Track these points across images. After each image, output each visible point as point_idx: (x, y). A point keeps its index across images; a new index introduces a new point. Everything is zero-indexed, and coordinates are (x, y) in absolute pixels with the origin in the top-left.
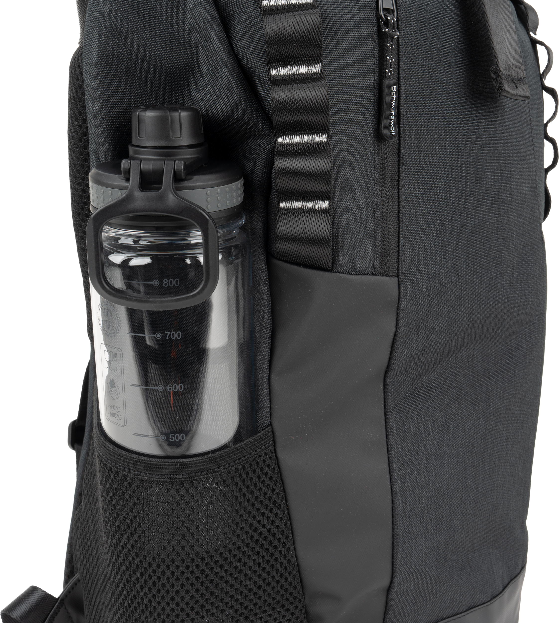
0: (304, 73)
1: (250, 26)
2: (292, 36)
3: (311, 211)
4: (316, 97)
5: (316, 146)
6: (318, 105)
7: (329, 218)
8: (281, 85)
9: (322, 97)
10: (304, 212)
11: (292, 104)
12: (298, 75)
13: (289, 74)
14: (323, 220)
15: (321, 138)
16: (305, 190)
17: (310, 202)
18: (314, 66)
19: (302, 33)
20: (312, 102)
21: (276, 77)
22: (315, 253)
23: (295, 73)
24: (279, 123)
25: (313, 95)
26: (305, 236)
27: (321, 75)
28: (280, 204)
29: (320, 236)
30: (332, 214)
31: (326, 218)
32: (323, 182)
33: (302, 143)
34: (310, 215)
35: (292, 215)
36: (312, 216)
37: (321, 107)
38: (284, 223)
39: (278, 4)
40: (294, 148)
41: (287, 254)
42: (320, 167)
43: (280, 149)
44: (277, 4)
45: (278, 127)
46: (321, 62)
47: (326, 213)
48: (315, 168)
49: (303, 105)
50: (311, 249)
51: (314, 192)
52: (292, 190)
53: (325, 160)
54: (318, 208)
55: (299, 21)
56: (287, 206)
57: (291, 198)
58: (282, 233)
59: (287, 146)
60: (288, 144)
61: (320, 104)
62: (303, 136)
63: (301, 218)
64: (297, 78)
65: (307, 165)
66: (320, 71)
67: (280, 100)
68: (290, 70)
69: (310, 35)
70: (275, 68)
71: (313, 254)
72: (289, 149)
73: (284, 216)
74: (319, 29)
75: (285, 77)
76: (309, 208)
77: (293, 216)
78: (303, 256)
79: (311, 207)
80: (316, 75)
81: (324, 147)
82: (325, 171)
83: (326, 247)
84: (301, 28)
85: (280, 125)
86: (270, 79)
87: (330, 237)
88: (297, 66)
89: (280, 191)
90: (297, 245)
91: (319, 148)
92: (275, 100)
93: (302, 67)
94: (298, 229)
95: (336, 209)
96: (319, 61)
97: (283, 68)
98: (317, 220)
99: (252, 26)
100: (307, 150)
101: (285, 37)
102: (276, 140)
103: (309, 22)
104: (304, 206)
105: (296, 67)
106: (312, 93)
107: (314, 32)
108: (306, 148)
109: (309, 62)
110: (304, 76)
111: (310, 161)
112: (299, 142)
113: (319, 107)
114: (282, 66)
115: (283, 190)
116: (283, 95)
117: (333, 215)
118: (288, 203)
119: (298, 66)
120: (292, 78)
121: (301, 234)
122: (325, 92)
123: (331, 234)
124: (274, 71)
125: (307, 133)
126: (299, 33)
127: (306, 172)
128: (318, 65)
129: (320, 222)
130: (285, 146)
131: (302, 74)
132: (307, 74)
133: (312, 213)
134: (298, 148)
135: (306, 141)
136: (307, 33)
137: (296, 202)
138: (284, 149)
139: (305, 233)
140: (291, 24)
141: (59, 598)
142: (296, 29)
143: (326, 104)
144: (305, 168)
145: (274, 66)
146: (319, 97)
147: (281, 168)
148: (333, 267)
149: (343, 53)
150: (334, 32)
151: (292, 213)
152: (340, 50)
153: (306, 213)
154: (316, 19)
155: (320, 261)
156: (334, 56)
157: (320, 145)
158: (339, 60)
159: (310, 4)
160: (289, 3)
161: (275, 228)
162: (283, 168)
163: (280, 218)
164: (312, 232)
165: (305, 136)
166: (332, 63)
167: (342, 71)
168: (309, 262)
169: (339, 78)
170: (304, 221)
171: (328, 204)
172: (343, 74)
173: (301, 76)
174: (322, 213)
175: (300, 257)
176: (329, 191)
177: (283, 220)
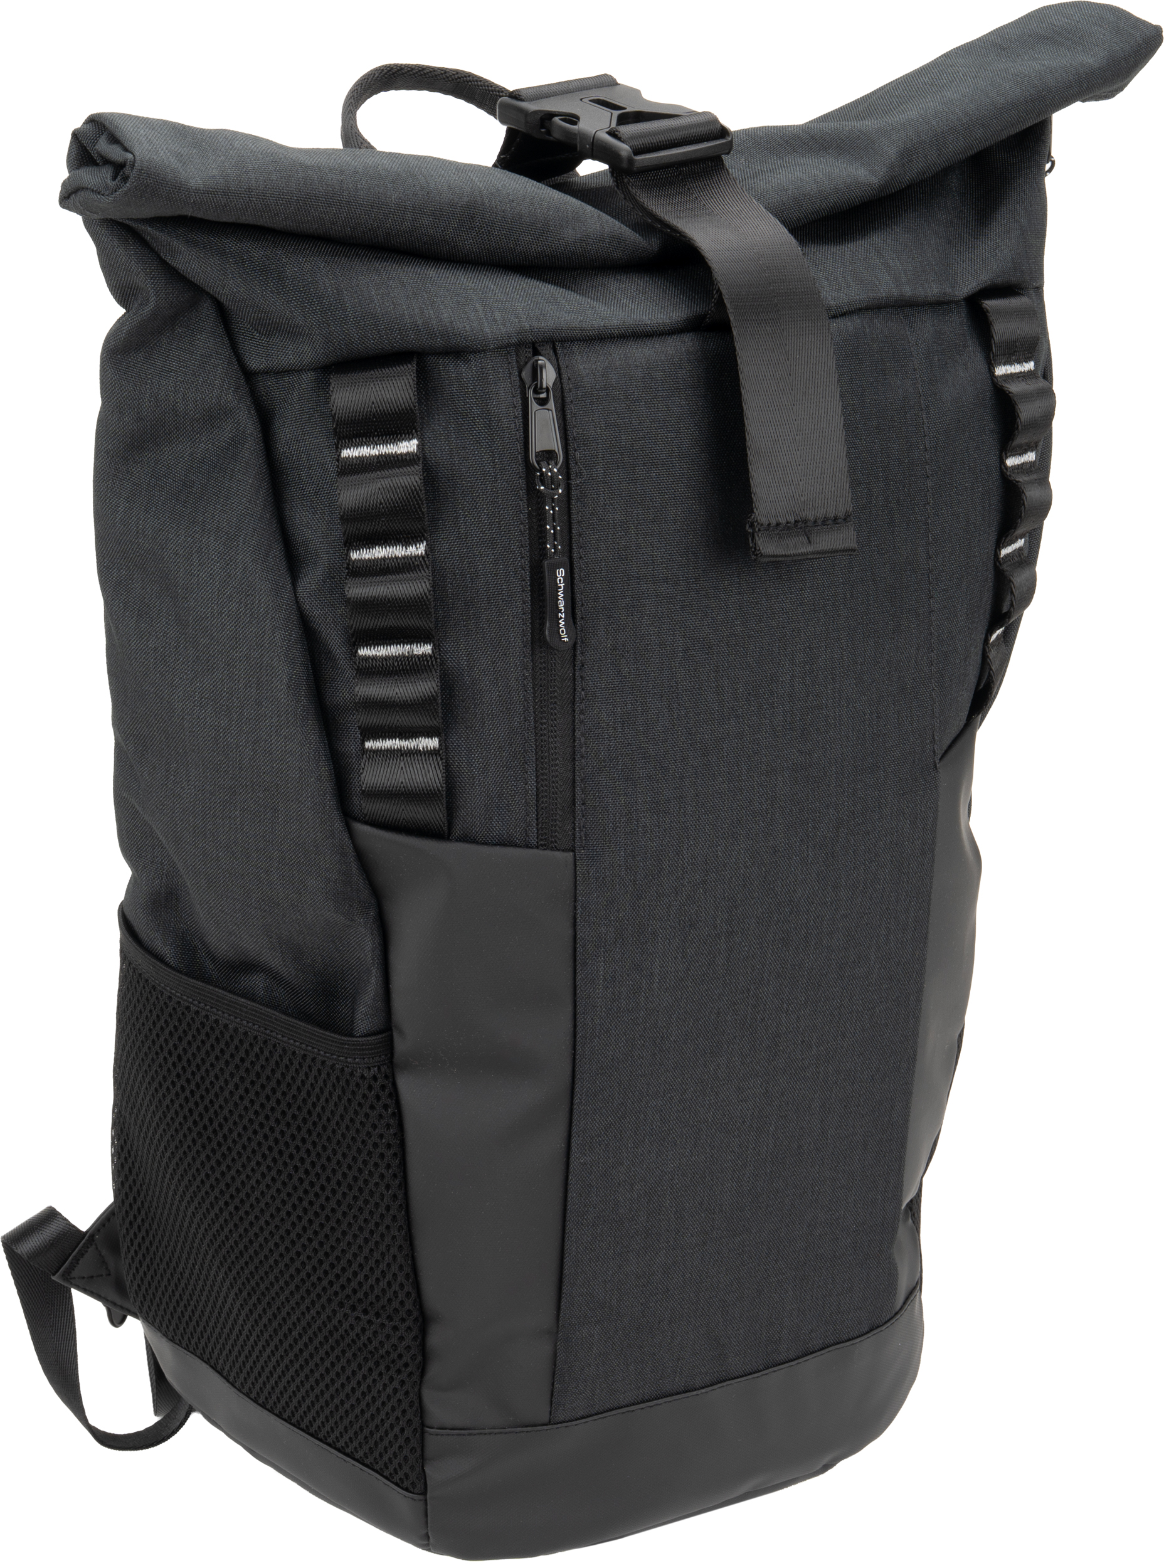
0: (400, 556)
1: (325, 483)
2: (379, 509)
3: (412, 752)
5: (415, 660)
7: (440, 763)
8: (364, 576)
9: (422, 593)
10: (402, 755)
12: (390, 560)
13: (376, 557)
14: (431, 766)
15: (424, 649)
16: (401, 725)
17: (410, 740)
18: (416, 545)
19: (393, 503)
21: (357, 563)
22: (421, 814)
23: (386, 556)
24: (358, 629)
26: (405, 791)
27: (426, 559)
28: (366, 743)
29: (427, 790)
30: (444, 757)
31: (436, 763)
32: (427, 714)
33: (395, 656)
34: (411, 760)
35: (384, 760)
36: (414, 760)
38: (372, 771)
39: (364, 455)
40: (383, 664)
41: (379, 817)
42: (421, 694)
43: (362, 666)
45: (357, 634)
46: (424, 540)
47: (436, 755)
48: (414, 694)
50: (415, 809)
51: (414, 727)
52: (382, 725)
53: (429, 683)
54: (423, 748)
55: (390, 486)
56: (377, 747)
57: (381, 735)
58: (369, 788)
59: (372, 660)
60: (374, 658)
62: (397, 646)
63: (398, 764)
64: (388, 564)
65: (402, 691)
66: (424, 553)
67: (360, 597)
68: (379, 553)
69: (406, 505)
70: (356, 550)
71: (419, 816)
72: (376, 665)
73: (372, 760)
74: (419, 494)
75: (371, 563)
76: (409, 747)
77: (386, 760)
78: (404, 819)
79: (412, 748)
80: (417, 559)
81: (428, 662)
82: (430, 698)
83: (437, 806)
84: (392, 496)
85: (361, 631)
86: (349, 566)
87: (442, 788)
89: (364, 727)
90: (394, 804)
91: (420, 664)
92: (352, 596)
93: (396, 547)
94: (393, 781)
95: (449, 748)
96: (422, 539)
97: (368, 550)
98: (422, 766)
99: (328, 483)
100: (403, 667)
101: (369, 509)
102: (356, 652)
103: (405, 488)
104: (402, 746)
105: (388, 548)
107: (412, 501)
108: (402, 664)
109: (407, 540)
110: (399, 560)
111: (407, 685)
112: (390, 655)
114: (367, 546)
115: (368, 726)
116: (364, 592)
117: (446, 759)
118: (378, 743)
119: (391, 547)
120: (381, 564)
121: (399, 788)
123: (443, 786)
124: (355, 554)
125: (401, 642)
126: (390, 504)
127: (400, 701)
128: (421, 544)
129: (426, 770)
130: (370, 661)
131: (397, 558)
132: (404, 558)
133: (414, 755)
134: (388, 664)
135: (401, 653)
136: (401, 502)
137: (389, 740)
138: (369, 665)
139: (404, 787)
140: (377, 491)
141: (87, 1232)
142: (385, 497)
144: (399, 695)
145: (355, 547)
147: (364, 696)
148: (450, 834)
149: (465, 523)
150: (451, 493)
151: (383, 756)
152: (461, 518)
153: (404, 755)
154: (415, 483)
155: (429, 825)
156: (449, 527)
157: (421, 659)
158: (459, 534)
159: (413, 453)
160: (380, 453)
161: (358, 778)
162: (366, 696)
163: (367, 764)
164: (416, 784)
165: (398, 646)
166: (446, 538)
167: (464, 549)
168: (412, 826)
169: (458, 560)
170: (402, 768)
171: (438, 742)
172: (464, 554)
173: (395, 560)
174: (429, 756)
175: (399, 820)
176: (437, 725)
177: (371, 767)
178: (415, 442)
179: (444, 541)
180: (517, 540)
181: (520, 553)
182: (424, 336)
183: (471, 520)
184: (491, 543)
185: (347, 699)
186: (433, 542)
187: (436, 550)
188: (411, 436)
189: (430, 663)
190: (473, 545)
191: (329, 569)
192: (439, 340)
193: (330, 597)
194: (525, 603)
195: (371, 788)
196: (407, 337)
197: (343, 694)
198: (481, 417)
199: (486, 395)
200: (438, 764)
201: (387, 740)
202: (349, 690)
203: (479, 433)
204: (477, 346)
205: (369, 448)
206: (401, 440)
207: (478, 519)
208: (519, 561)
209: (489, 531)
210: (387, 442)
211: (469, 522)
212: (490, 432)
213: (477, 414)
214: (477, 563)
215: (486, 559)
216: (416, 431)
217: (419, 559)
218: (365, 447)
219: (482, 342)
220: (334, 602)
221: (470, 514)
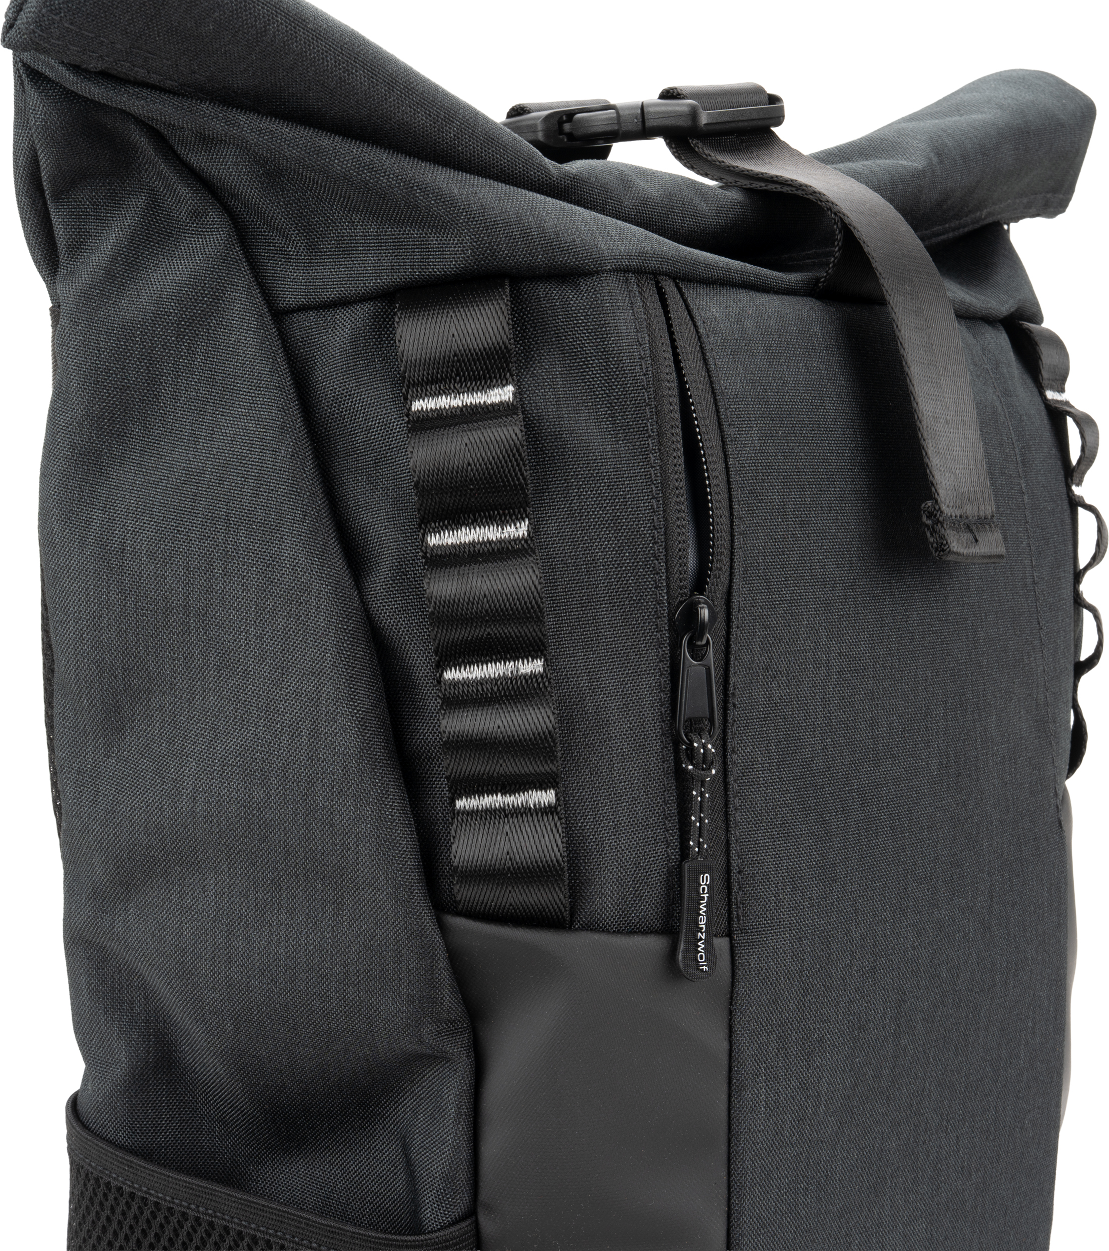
0: (494, 539)
1: (389, 449)
2: (467, 472)
3: (520, 812)
4: (517, 590)
5: (521, 682)
6: (520, 604)
7: (558, 824)
8: (446, 568)
9: (528, 589)
10: (506, 816)
11: (468, 604)
12: (481, 545)
13: (463, 542)
14: (546, 829)
15: (533, 667)
16: (506, 773)
17: (517, 795)
18: (515, 525)
19: (485, 464)
20: (508, 600)
21: (437, 550)
22: (535, 896)
23: (476, 541)
24: (443, 644)
25: (510, 586)
26: (512, 864)
27: (529, 542)
28: (457, 801)
29: (542, 862)
30: (563, 816)
31: (552, 824)
32: (540, 754)
33: (494, 678)
34: (518, 821)
35: (482, 824)
36: (523, 821)
37: (527, 608)
38: (466, 840)
39: (443, 407)
40: (477, 690)
41: (477, 903)
42: (533, 726)
43: (450, 693)
44: (440, 408)
45: (442, 650)
46: (527, 516)
47: (552, 814)
48: (523, 727)
49: (490, 606)
50: (527, 889)
51: (522, 774)
52: (479, 774)
53: (543, 711)
54: (535, 805)
55: (480, 441)
56: (471, 806)
57: (478, 789)
58: (463, 863)
59: (463, 686)
60: (465, 682)
61: (525, 603)
62: (496, 664)
63: (501, 828)
64: (479, 551)
65: (506, 724)
66: (526, 534)
67: (443, 597)
68: (466, 535)
69: (502, 467)
70: (435, 533)
71: (531, 900)
72: (468, 691)
73: (466, 825)
74: (520, 455)
75: (456, 549)
76: (516, 805)
77: (485, 824)
78: (511, 905)
79: (520, 805)
80: (518, 542)
81: (539, 684)
82: (544, 733)
83: (557, 886)
84: (484, 455)
85: (447, 646)
86: (426, 553)
87: (563, 861)
88: (480, 527)
89: (454, 778)
90: (498, 884)
91: (528, 686)
92: (434, 598)
93: (489, 527)
94: (496, 852)
95: (570, 804)
96: (524, 516)
97: (451, 532)
98: (533, 830)
99: (393, 448)
100: (505, 692)
101: (452, 473)
102: (441, 675)
103: (500, 443)
104: (506, 803)
105: (478, 529)
106: (508, 581)
107: (511, 461)
108: (503, 688)
109: (503, 518)
110: (493, 545)
111: (512, 714)
112: (487, 677)
113: (522, 609)
114: (449, 527)
115: (460, 775)
116: (449, 588)
117: (566, 817)
118: (473, 800)
119: (482, 527)
120: (469, 551)
121: (503, 861)
122: (534, 578)
123: (564, 857)
124: (433, 538)
125: (501, 658)
126: (480, 465)
127: (504, 738)
128: (523, 523)
129: (540, 834)
130: (460, 686)
131: (490, 542)
132: (500, 541)
133: (522, 816)
134: (485, 690)
135: (501, 674)
136: (496, 463)
137: (488, 796)
138: (459, 692)
139: (511, 859)
140: (463, 448)
142: (474, 456)
143: (536, 603)
144: (503, 729)
145: (434, 529)
146: (523, 588)
147: (454, 733)
148: (572, 922)
149: (579, 496)
150: (559, 456)
151: (481, 819)
152: (574, 489)
153: (510, 816)
154: (514, 436)
155: (544, 910)
156: (558, 502)
157: (529, 681)
158: (571, 511)
159: (508, 403)
160: (465, 404)
161: (446, 853)
162: (457, 733)
163: (459, 831)
164: (527, 855)
165: (498, 664)
166: (554, 516)
167: (577, 531)
168: (521, 914)
169: (570, 545)
170: (507, 833)
171: (554, 795)
172: (578, 538)
173: (488, 545)
174: (542, 816)
175: (505, 906)
176: (555, 769)
177: (465, 835)
178: (510, 388)
179: (552, 520)
180: (649, 520)
181: (653, 537)
182: (521, 252)
183: (586, 492)
184: (614, 523)
185: (429, 742)
186: (537, 521)
187: (541, 532)
188: (504, 382)
189: (541, 685)
190: (589, 526)
191: (399, 562)
192: (540, 256)
193: (401, 600)
194: (659, 604)
195: (465, 863)
196: (498, 252)
197: (424, 736)
198: (595, 356)
199: (602, 328)
200: (556, 825)
201: (486, 796)
202: (433, 730)
203: (593, 378)
204: (589, 266)
205: (449, 397)
206: (491, 387)
207: (596, 491)
208: (651, 547)
209: (611, 507)
210: (473, 389)
211: (584, 495)
212: (608, 376)
213: (591, 353)
214: (594, 549)
215: (606, 545)
216: (512, 375)
217: (520, 542)
218: (444, 397)
219: (597, 261)
220: (407, 607)
221: (585, 485)
